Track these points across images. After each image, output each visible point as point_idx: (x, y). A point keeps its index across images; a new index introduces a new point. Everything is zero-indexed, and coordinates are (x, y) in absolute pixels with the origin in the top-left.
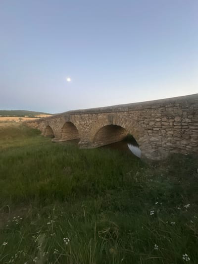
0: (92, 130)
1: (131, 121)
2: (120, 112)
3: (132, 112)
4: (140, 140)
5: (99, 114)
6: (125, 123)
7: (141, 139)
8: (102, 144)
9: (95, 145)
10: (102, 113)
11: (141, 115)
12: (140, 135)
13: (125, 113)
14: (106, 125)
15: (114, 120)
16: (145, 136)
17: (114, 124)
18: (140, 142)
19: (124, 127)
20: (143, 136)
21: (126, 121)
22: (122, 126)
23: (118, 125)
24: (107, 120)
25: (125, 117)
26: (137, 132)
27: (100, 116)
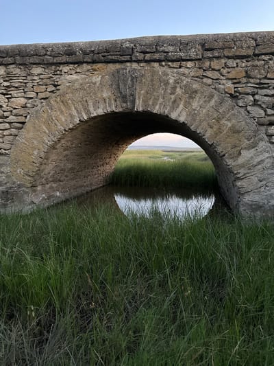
0: (27, 134)
1: (211, 96)
2: (166, 60)
3: (215, 64)
4: (241, 160)
5: (65, 69)
6: (187, 104)
7: (246, 155)
8: (58, 194)
9: (38, 198)
10: (79, 63)
11: (248, 76)
12: (246, 143)
13: (190, 68)
14: (100, 112)
15: (140, 92)
16: (261, 144)
17: (139, 107)
18: (242, 166)
19: (182, 119)
20: (254, 146)
21: (192, 94)
22: (174, 116)
23: (156, 110)
24: (106, 94)
25: (186, 81)
26: (235, 131)
27: (71, 77)
